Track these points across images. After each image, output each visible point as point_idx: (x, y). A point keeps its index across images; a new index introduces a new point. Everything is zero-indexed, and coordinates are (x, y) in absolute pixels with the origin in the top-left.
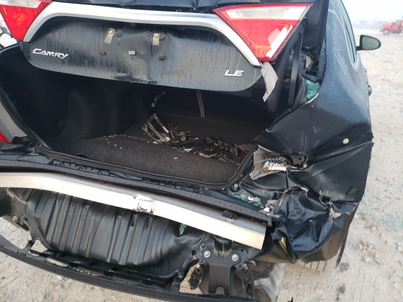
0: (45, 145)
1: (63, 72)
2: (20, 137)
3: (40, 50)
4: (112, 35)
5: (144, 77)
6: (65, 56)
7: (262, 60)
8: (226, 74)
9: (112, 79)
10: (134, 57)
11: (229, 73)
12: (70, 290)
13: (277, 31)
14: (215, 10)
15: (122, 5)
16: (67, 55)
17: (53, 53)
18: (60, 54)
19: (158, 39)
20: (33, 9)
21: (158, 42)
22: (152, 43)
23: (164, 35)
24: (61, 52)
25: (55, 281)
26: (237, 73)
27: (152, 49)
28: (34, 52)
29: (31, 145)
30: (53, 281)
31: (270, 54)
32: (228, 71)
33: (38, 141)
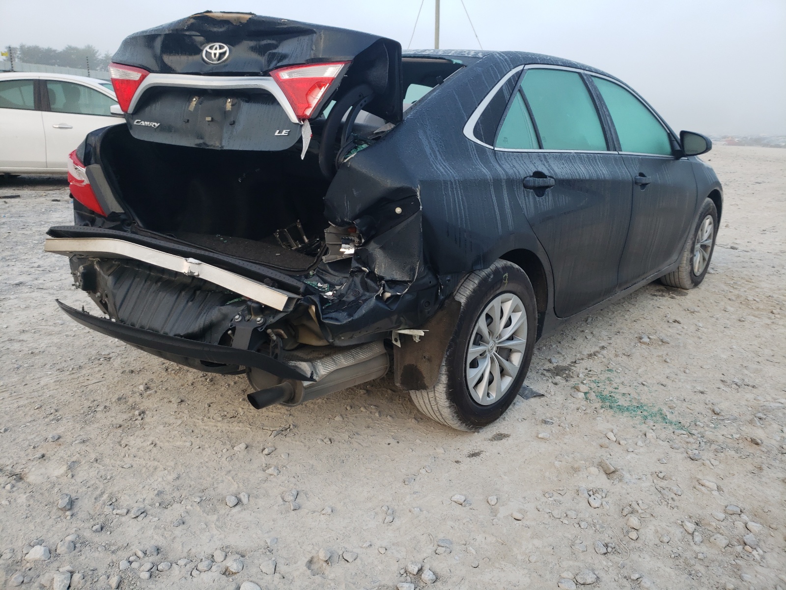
0: (140, 225)
1: (155, 141)
2: (117, 212)
3: (140, 121)
4: (195, 103)
5: (217, 142)
6: (157, 125)
7: (302, 118)
8: (276, 134)
9: (194, 146)
10: (211, 123)
11: (279, 133)
12: (147, 399)
13: (318, 89)
14: (270, 73)
15: (202, 73)
16: (159, 124)
17: (149, 123)
18: (154, 124)
19: (230, 104)
20: (135, 81)
21: (231, 107)
22: (225, 108)
23: (236, 101)
24: (154, 122)
25: (137, 390)
26: (284, 133)
27: (225, 114)
28: (135, 123)
29: (128, 224)
30: (134, 389)
31: (308, 112)
32: (278, 131)
33: (134, 220)
